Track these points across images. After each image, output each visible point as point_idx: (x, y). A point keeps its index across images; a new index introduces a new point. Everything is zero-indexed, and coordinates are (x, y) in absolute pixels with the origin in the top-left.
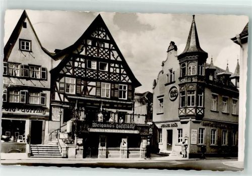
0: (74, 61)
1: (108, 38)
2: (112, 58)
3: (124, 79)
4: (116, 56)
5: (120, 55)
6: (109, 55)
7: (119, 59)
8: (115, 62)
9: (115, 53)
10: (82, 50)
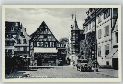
0: (36, 36)
1: (47, 28)
2: (48, 34)
3: (53, 40)
4: (50, 33)
5: (51, 32)
6: (47, 33)
7: (51, 34)
8: (50, 35)
9: (50, 32)
10: (39, 33)
